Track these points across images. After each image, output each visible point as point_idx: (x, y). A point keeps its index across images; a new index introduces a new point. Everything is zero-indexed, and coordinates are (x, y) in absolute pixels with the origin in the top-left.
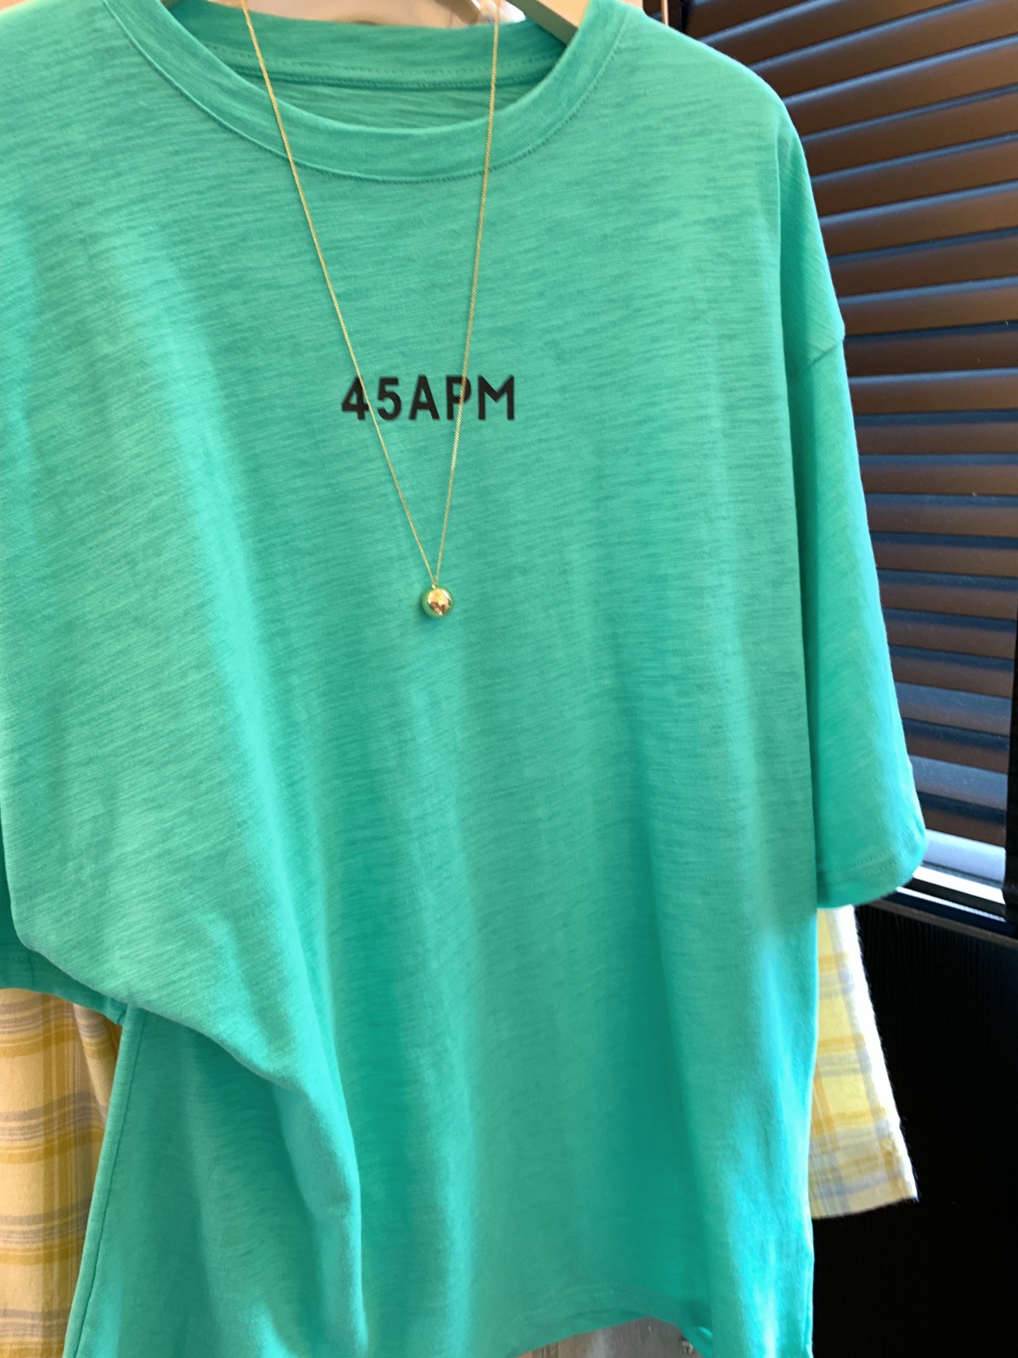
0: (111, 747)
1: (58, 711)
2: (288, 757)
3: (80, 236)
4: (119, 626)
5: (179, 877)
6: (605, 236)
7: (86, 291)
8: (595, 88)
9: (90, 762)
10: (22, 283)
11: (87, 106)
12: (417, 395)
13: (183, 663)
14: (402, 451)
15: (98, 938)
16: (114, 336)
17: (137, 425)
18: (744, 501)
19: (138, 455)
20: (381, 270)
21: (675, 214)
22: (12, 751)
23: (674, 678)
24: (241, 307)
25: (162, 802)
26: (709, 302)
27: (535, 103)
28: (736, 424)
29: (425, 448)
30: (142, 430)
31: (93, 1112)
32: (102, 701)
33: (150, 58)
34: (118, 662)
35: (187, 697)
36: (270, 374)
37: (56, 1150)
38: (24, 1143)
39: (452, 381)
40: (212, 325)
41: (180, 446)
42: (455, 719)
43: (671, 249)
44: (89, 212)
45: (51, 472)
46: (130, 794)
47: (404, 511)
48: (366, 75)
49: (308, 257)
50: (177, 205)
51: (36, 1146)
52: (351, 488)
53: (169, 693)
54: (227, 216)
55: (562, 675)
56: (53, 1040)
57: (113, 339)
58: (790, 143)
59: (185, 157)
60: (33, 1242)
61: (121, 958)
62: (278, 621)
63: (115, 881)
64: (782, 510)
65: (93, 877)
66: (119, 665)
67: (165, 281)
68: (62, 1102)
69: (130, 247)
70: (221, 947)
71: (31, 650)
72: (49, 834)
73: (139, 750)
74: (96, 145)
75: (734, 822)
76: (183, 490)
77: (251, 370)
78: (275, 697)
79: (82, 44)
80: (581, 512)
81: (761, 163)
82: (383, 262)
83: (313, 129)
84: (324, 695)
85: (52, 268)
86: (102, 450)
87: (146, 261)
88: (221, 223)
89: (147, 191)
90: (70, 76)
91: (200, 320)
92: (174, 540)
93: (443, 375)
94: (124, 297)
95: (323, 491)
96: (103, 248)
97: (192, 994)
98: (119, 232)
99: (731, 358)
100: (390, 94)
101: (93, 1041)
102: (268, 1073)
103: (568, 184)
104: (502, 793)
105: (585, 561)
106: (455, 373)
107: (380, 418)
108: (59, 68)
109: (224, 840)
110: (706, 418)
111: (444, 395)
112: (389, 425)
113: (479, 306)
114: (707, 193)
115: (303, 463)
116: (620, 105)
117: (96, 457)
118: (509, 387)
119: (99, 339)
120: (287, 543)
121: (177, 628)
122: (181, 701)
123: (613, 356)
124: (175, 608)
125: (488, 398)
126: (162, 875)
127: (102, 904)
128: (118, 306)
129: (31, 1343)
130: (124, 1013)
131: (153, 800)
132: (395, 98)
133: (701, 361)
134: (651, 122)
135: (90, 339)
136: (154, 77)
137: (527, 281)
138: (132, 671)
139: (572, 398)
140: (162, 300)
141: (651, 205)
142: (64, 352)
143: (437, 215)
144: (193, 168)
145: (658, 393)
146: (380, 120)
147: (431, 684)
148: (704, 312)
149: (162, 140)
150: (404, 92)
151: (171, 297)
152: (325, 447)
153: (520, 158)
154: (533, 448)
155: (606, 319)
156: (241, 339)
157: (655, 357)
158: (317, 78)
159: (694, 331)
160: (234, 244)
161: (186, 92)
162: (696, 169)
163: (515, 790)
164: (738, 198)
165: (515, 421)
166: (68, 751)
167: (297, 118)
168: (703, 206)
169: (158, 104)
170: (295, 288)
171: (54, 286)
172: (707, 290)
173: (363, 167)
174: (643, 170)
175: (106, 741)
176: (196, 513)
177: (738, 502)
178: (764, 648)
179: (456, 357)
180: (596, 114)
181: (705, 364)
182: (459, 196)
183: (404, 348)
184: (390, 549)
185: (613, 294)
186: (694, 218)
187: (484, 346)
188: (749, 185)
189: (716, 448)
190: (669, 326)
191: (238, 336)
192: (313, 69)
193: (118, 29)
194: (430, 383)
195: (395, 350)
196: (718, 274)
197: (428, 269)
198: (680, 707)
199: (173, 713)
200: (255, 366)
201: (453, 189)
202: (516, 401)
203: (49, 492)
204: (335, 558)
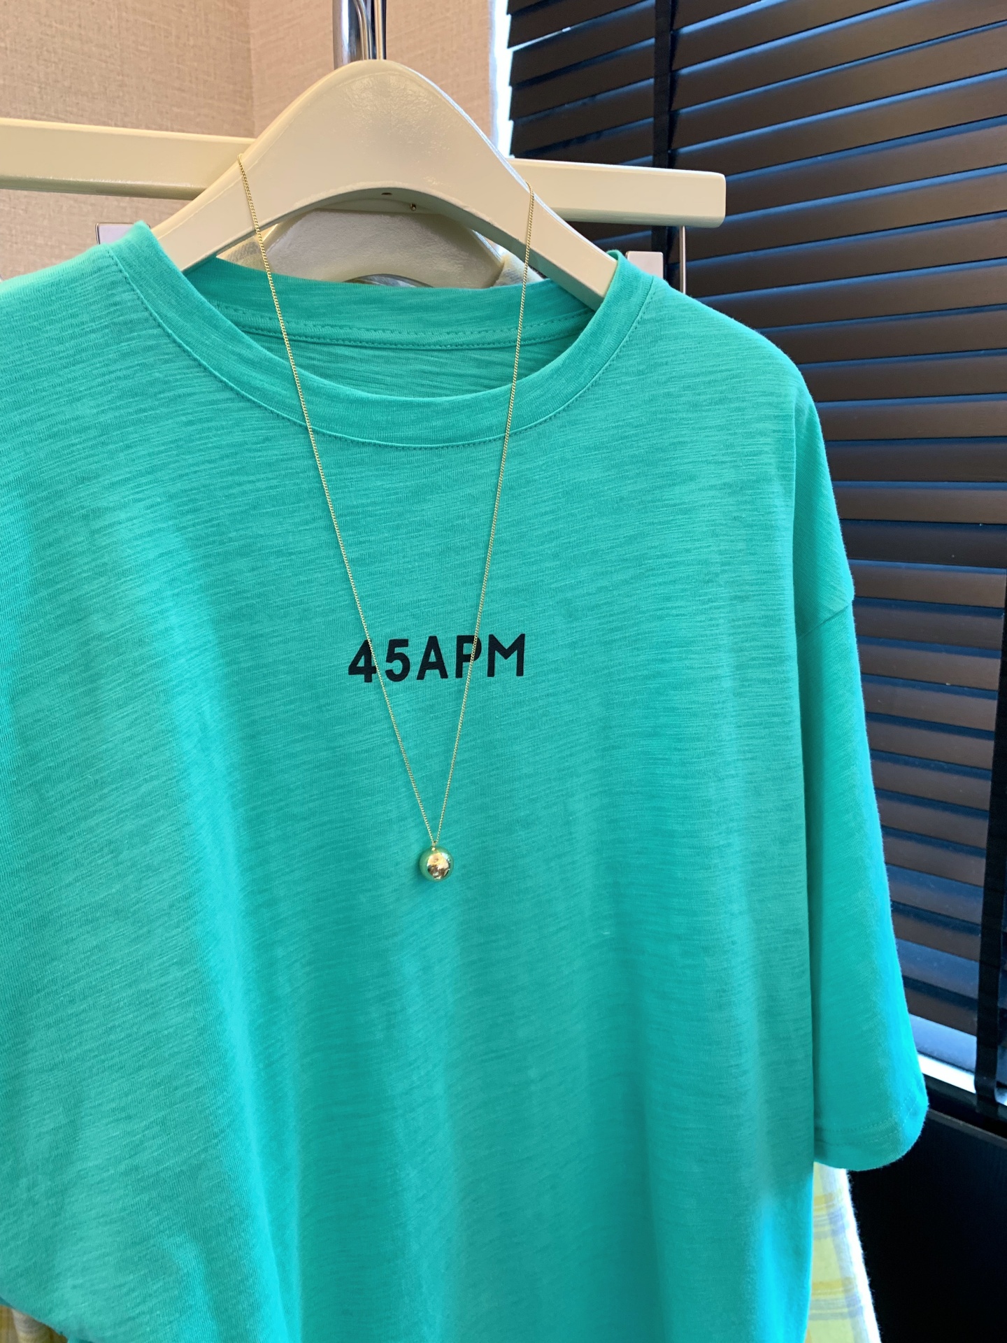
0: (78, 1051)
1: (21, 1014)
2: (268, 1036)
3: (83, 511)
4: (98, 919)
5: (145, 1197)
6: (622, 499)
7: (86, 568)
8: (618, 357)
9: (54, 1067)
10: (17, 563)
11: (100, 380)
12: (427, 655)
14: (408, 711)
15: (48, 1263)
16: (111, 614)
17: (131, 706)
18: (752, 759)
19: (130, 738)
20: (397, 535)
21: (692, 478)
23: (679, 937)
24: (248, 574)
25: (132, 1112)
26: (723, 564)
27: (557, 371)
28: (746, 684)
29: (432, 706)
30: (135, 712)
32: (72, 1002)
33: (170, 331)
34: (93, 958)
35: (167, 996)
36: (275, 640)
39: (462, 640)
40: (217, 594)
41: (176, 727)
42: (447, 981)
43: (686, 512)
44: (95, 487)
46: (96, 1103)
47: (406, 771)
48: (387, 336)
49: (322, 523)
50: (187, 474)
52: (352, 751)
53: (148, 991)
54: (240, 484)
55: (561, 929)
57: (111, 616)
58: (807, 412)
59: (199, 426)
62: (265, 891)
63: (73, 1199)
64: (790, 768)
65: (48, 1195)
66: (94, 961)
67: (170, 552)
69: (134, 521)
73: (111, 1054)
74: (107, 418)
75: (736, 1088)
76: (177, 773)
77: (253, 638)
78: (257, 973)
79: (100, 318)
80: (586, 762)
81: (779, 431)
82: (398, 527)
83: (333, 398)
84: (309, 964)
85: (50, 545)
86: (91, 733)
87: (150, 534)
88: (231, 491)
89: (156, 462)
90: (84, 350)
91: (205, 588)
92: (163, 827)
93: (455, 635)
94: (124, 574)
95: (324, 755)
96: (106, 523)
99: (744, 619)
100: (411, 355)
103: (588, 449)
104: (493, 1055)
106: (467, 633)
107: (388, 680)
108: (73, 342)
109: (198, 1154)
110: (716, 678)
111: (454, 654)
112: (396, 685)
113: (494, 568)
114: (724, 459)
115: (305, 727)
116: (641, 373)
117: (83, 740)
118: (519, 644)
119: (95, 617)
120: (281, 809)
121: (159, 922)
122: (160, 999)
123: (624, 613)
124: (159, 901)
125: (497, 655)
126: (126, 1195)
128: (119, 582)
131: (123, 1109)
132: (416, 359)
133: (713, 622)
134: (672, 390)
135: (85, 617)
136: (172, 348)
137: (543, 543)
138: (108, 967)
139: (581, 653)
140: (164, 572)
141: (668, 469)
142: (56, 631)
143: (456, 481)
144: (208, 437)
145: (667, 651)
146: (400, 381)
147: (424, 949)
148: (717, 575)
149: (176, 411)
150: (425, 353)
151: (174, 568)
152: (328, 710)
153: (540, 424)
154: (541, 703)
155: (618, 577)
156: (247, 606)
157: (668, 615)
158: (337, 340)
159: (706, 594)
160: (245, 511)
161: (205, 363)
162: (714, 436)
163: (507, 1051)
164: (755, 465)
165: (524, 677)
166: (30, 1056)
167: (318, 387)
168: (719, 472)
169: (175, 375)
170: (307, 555)
171: (51, 564)
172: (721, 553)
173: (383, 434)
174: (661, 435)
175: (74, 1044)
176: (188, 796)
177: (746, 759)
178: (769, 905)
179: (469, 618)
180: (619, 382)
181: (717, 625)
182: (478, 462)
183: (417, 611)
184: (391, 811)
185: (626, 554)
186: (710, 484)
187: (497, 606)
188: (767, 452)
189: (726, 708)
190: (680, 587)
191: (244, 604)
192: (335, 331)
193: (139, 302)
194: (440, 643)
195: (407, 613)
196: (732, 538)
197: (445, 533)
198: (684, 967)
199: (150, 1013)
200: (261, 632)
201: (473, 455)
202: (526, 657)
203: (30, 779)
204: (330, 822)
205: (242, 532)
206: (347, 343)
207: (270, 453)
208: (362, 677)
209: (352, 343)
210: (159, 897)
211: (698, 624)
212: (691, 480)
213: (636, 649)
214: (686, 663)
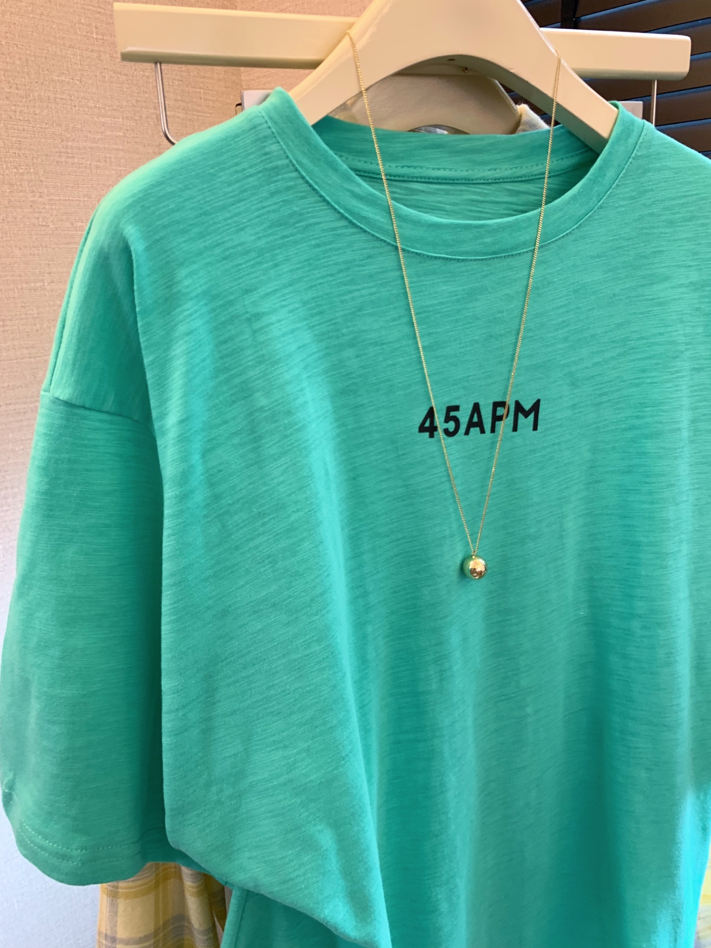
0: (249, 702)
1: (211, 677)
3: (248, 316)
4: (261, 610)
5: (298, 800)
6: (614, 295)
7: (250, 358)
8: (618, 185)
9: (234, 712)
10: (205, 356)
11: (256, 214)
12: (472, 417)
13: (308, 637)
14: (458, 459)
15: (231, 842)
16: (269, 392)
17: (283, 459)
18: (699, 489)
19: (283, 482)
20: (455, 327)
21: (666, 279)
22: (177, 709)
23: (640, 616)
24: (355, 360)
26: (687, 344)
27: (574, 198)
28: (698, 433)
29: (474, 454)
30: (286, 463)
31: (186, 929)
32: (245, 668)
33: (304, 174)
34: (259, 637)
35: (309, 663)
36: (371, 408)
39: (496, 405)
40: (334, 375)
41: (313, 474)
42: (477, 648)
43: (660, 304)
44: (255, 296)
45: (217, 497)
46: (262, 737)
47: (455, 502)
49: (405, 320)
50: (315, 286)
52: (420, 487)
53: (295, 660)
54: (350, 292)
55: (553, 611)
56: (161, 881)
57: (268, 394)
59: (323, 248)
61: (250, 858)
62: (361, 586)
63: (247, 801)
65: (230, 798)
66: (259, 639)
67: (304, 345)
68: (165, 924)
69: (282, 322)
70: (326, 850)
71: (196, 633)
72: (199, 767)
73: (271, 704)
74: (262, 243)
76: (313, 507)
77: (357, 407)
79: (255, 165)
80: (576, 493)
82: (457, 321)
83: (417, 223)
84: (388, 637)
85: (225, 342)
86: (255, 478)
87: (292, 331)
88: (344, 298)
89: (295, 276)
90: (245, 191)
92: (306, 544)
93: (491, 401)
94: (276, 362)
95: (400, 490)
96: (263, 324)
97: (306, 888)
98: (274, 311)
100: (463, 188)
101: (194, 885)
102: (355, 940)
103: (593, 257)
106: (500, 399)
107: (445, 436)
108: (238, 185)
109: (332, 771)
110: (678, 430)
111: (490, 415)
112: (451, 440)
113: (522, 350)
114: (691, 264)
115: (388, 471)
116: (632, 198)
117: (250, 484)
118: (536, 407)
119: (257, 395)
120: (372, 529)
121: (304, 611)
122: (305, 666)
123: (610, 381)
124: (304, 596)
125: (521, 416)
126: (285, 799)
127: (236, 817)
128: (273, 369)
131: (281, 741)
132: (467, 191)
133: (678, 388)
134: (655, 211)
135: (251, 395)
136: (305, 187)
137: (557, 330)
138: (269, 644)
139: (579, 413)
140: (302, 360)
141: (649, 272)
142: (231, 406)
143: (498, 284)
144: (329, 257)
145: (642, 409)
146: (456, 208)
147: (463, 626)
148: (682, 352)
149: (308, 236)
150: (475, 186)
151: (308, 357)
152: (404, 458)
153: (560, 239)
154: (549, 450)
155: (608, 355)
156: (353, 383)
157: (643, 383)
158: (413, 177)
159: (674, 366)
160: (354, 312)
161: (328, 199)
162: (684, 246)
163: (513, 695)
165: (538, 431)
166: (217, 705)
167: (407, 215)
168: (687, 273)
169: (307, 208)
170: (393, 344)
171: (227, 356)
172: (685, 335)
173: (450, 250)
174: (645, 246)
175: (246, 697)
176: (321, 524)
177: (695, 489)
178: (703, 593)
179: (502, 388)
180: (616, 205)
181: (681, 390)
182: (515, 269)
183: (466, 384)
184: (445, 530)
185: (615, 337)
186: (680, 282)
187: (523, 378)
189: (684, 452)
190: (655, 361)
191: (350, 382)
192: (412, 170)
193: (282, 152)
194: (481, 408)
195: (460, 386)
196: (693, 324)
197: (488, 324)
198: (642, 637)
199: (298, 675)
200: (361, 403)
201: (511, 264)
202: (540, 417)
203: (215, 513)
204: (403, 538)
206: (419, 180)
207: (371, 267)
208: (427, 434)
209: (423, 180)
211: (667, 390)
213: (618, 409)
214: (656, 418)
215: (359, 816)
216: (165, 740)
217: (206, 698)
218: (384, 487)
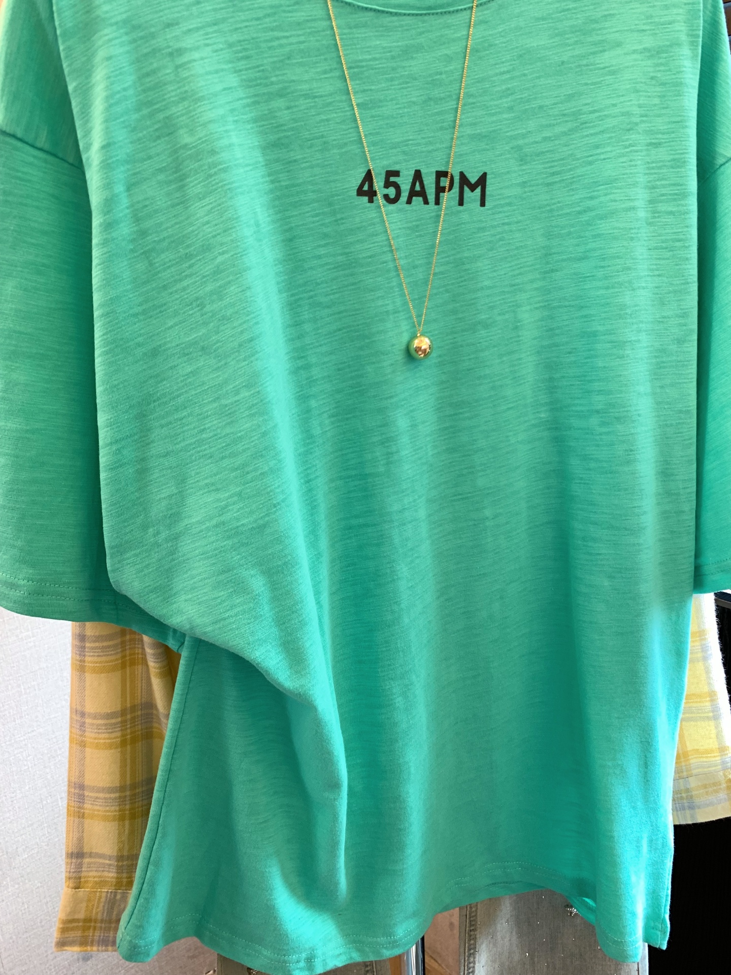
0: (182, 444)
1: (144, 416)
2: (307, 461)
3: (170, 50)
4: (191, 353)
5: (230, 542)
6: (563, 63)
7: (173, 94)
9: (167, 454)
10: (126, 85)
12: (413, 184)
13: (237, 383)
14: (400, 229)
15: (169, 586)
16: (192, 130)
17: (208, 199)
18: (659, 275)
19: (208, 223)
20: (391, 86)
21: (619, 44)
22: (111, 444)
23: (598, 412)
24: (285, 112)
25: (219, 486)
26: (642, 116)
28: (656, 215)
29: (417, 226)
30: (211, 203)
31: (154, 717)
32: (177, 410)
34: (189, 380)
35: (239, 409)
36: (304, 165)
37: (129, 742)
38: (107, 735)
39: (440, 174)
40: (264, 125)
41: (239, 217)
42: (428, 439)
43: (613, 73)
44: (177, 31)
45: (143, 233)
46: (196, 480)
47: (398, 275)
49: (337, 73)
50: (240, 28)
51: (115, 738)
52: (360, 256)
53: (226, 406)
54: (278, 38)
55: (509, 409)
56: (128, 664)
57: (192, 132)
60: (112, 806)
61: (186, 600)
62: (302, 357)
63: (182, 544)
64: (688, 283)
65: (167, 540)
66: (190, 382)
67: (230, 88)
68: (133, 708)
69: (205, 61)
70: (259, 595)
71: (127, 368)
72: (136, 507)
73: (204, 448)
75: (638, 524)
76: (240, 250)
77: (290, 162)
78: (299, 416)
80: (532, 281)
82: (392, 79)
84: (333, 416)
85: (148, 75)
86: (181, 218)
87: (217, 72)
88: (273, 44)
89: (219, 16)
91: (255, 120)
92: (233, 289)
93: (434, 170)
95: (340, 258)
96: (186, 60)
97: (237, 628)
98: (197, 48)
99: (656, 162)
101: (157, 665)
102: (289, 690)
103: (538, 19)
104: (460, 497)
105: (533, 320)
106: (443, 169)
107: (385, 202)
109: (264, 517)
110: (633, 208)
111: (434, 186)
112: (392, 207)
113: (463, 117)
114: (645, 27)
115: (326, 236)
117: (176, 223)
118: (482, 181)
119: (181, 132)
120: (311, 297)
121: (233, 356)
122: (235, 411)
123: (563, 159)
124: (231, 342)
125: (466, 189)
126: (217, 540)
127: (173, 560)
128: (196, 106)
129: (109, 877)
130: (183, 644)
131: (213, 484)
133: (632, 163)
135: (174, 131)
137: (501, 98)
138: (200, 387)
139: (530, 192)
140: (228, 103)
141: (600, 38)
142: (155, 141)
143: (435, 42)
145: (596, 189)
147: (412, 411)
148: (637, 124)
151: (234, 101)
152: (343, 224)
154: (499, 230)
155: (558, 130)
156: (285, 136)
157: (597, 160)
159: (627, 140)
160: (281, 61)
162: (637, 8)
163: (469, 495)
164: (669, 32)
165: (486, 207)
166: (152, 445)
168: (640, 38)
170: (326, 98)
171: (149, 89)
172: (640, 106)
174: (595, 8)
175: (179, 440)
176: (249, 268)
177: (654, 276)
178: (667, 391)
179: (444, 157)
181: (636, 166)
182: (453, 28)
183: (405, 148)
184: (388, 305)
185: (566, 110)
186: (634, 48)
187: (466, 148)
188: (679, 21)
189: (640, 233)
190: (608, 135)
191: (282, 135)
194: (423, 175)
195: (398, 149)
196: (649, 94)
197: (426, 86)
198: (601, 434)
199: (229, 420)
200: (294, 158)
201: (448, 21)
202: (487, 193)
203: (142, 249)
204: (346, 311)
205: (280, 78)
207: (299, 14)
210: (231, 339)
211: (621, 165)
212: (618, 46)
213: (573, 190)
214: (612, 197)
215: (293, 567)
216: (103, 475)
217: (141, 437)
218: (322, 253)
